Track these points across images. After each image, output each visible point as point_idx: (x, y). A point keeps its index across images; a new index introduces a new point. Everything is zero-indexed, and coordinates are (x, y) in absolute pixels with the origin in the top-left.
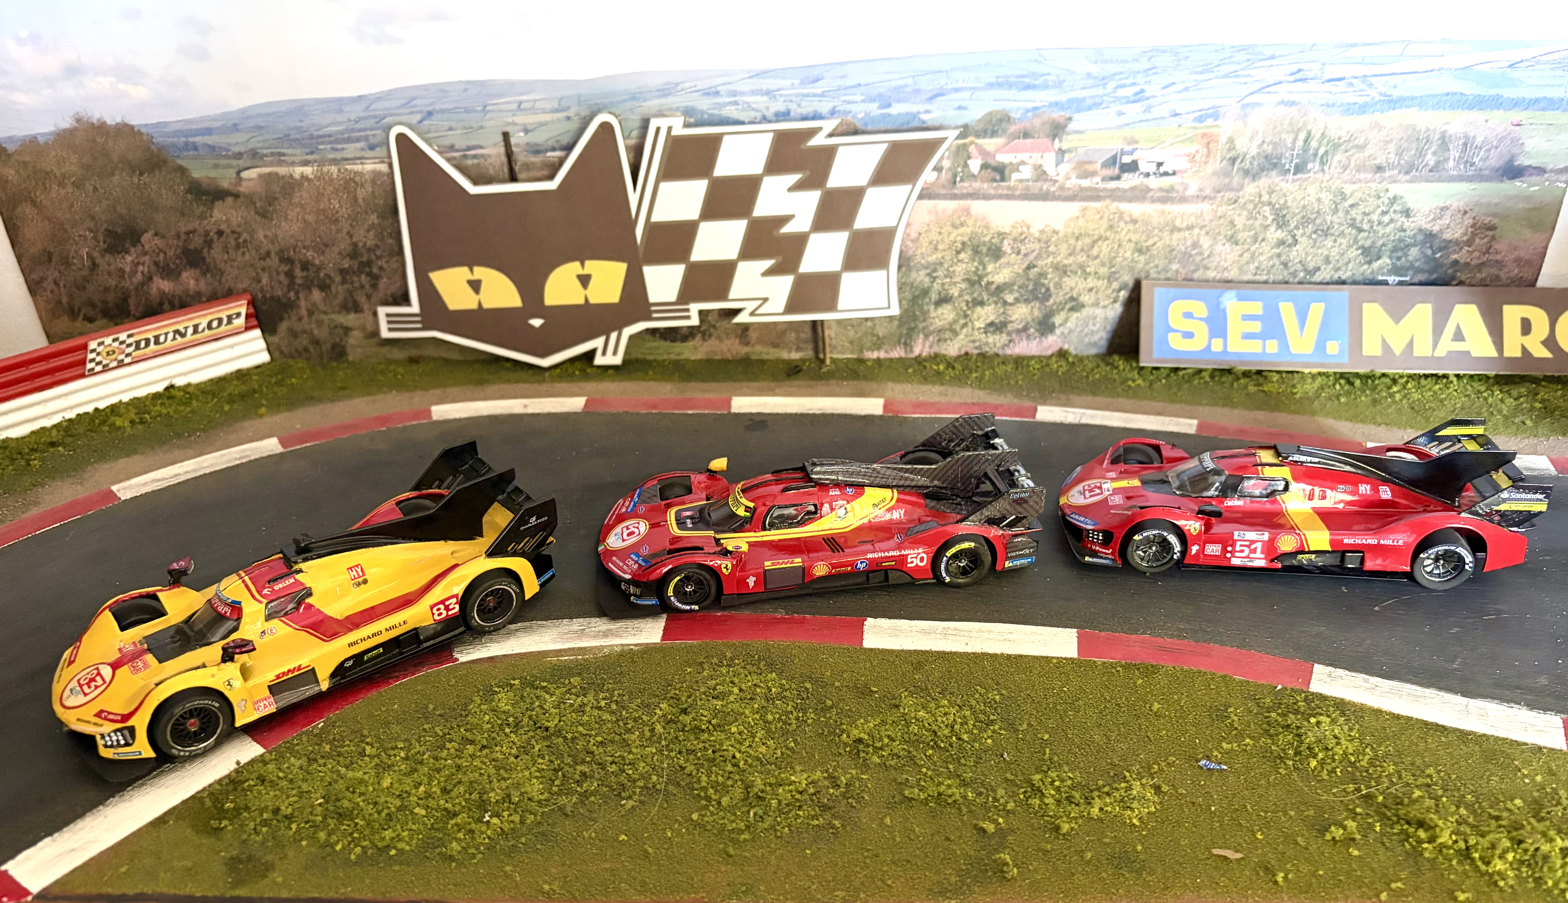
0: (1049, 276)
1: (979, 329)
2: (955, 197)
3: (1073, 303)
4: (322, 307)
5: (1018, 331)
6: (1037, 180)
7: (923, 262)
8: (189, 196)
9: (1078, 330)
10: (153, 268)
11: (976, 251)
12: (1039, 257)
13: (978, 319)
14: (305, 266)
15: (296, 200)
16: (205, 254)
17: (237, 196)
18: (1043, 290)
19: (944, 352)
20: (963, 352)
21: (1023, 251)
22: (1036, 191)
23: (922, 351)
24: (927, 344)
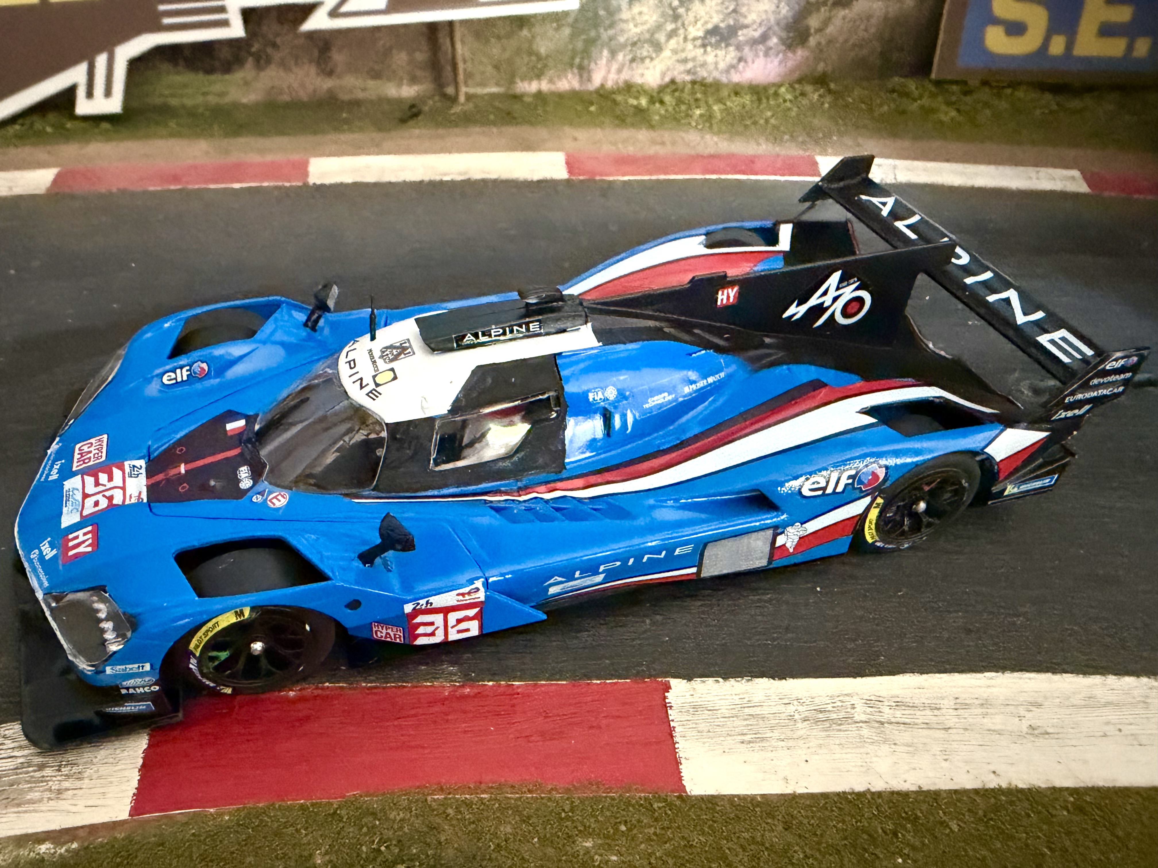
1: (695, 39)
5: (754, 42)
9: (842, 39)
13: (695, 19)
19: (639, 80)
20: (667, 79)
23: (605, 79)
24: (615, 67)
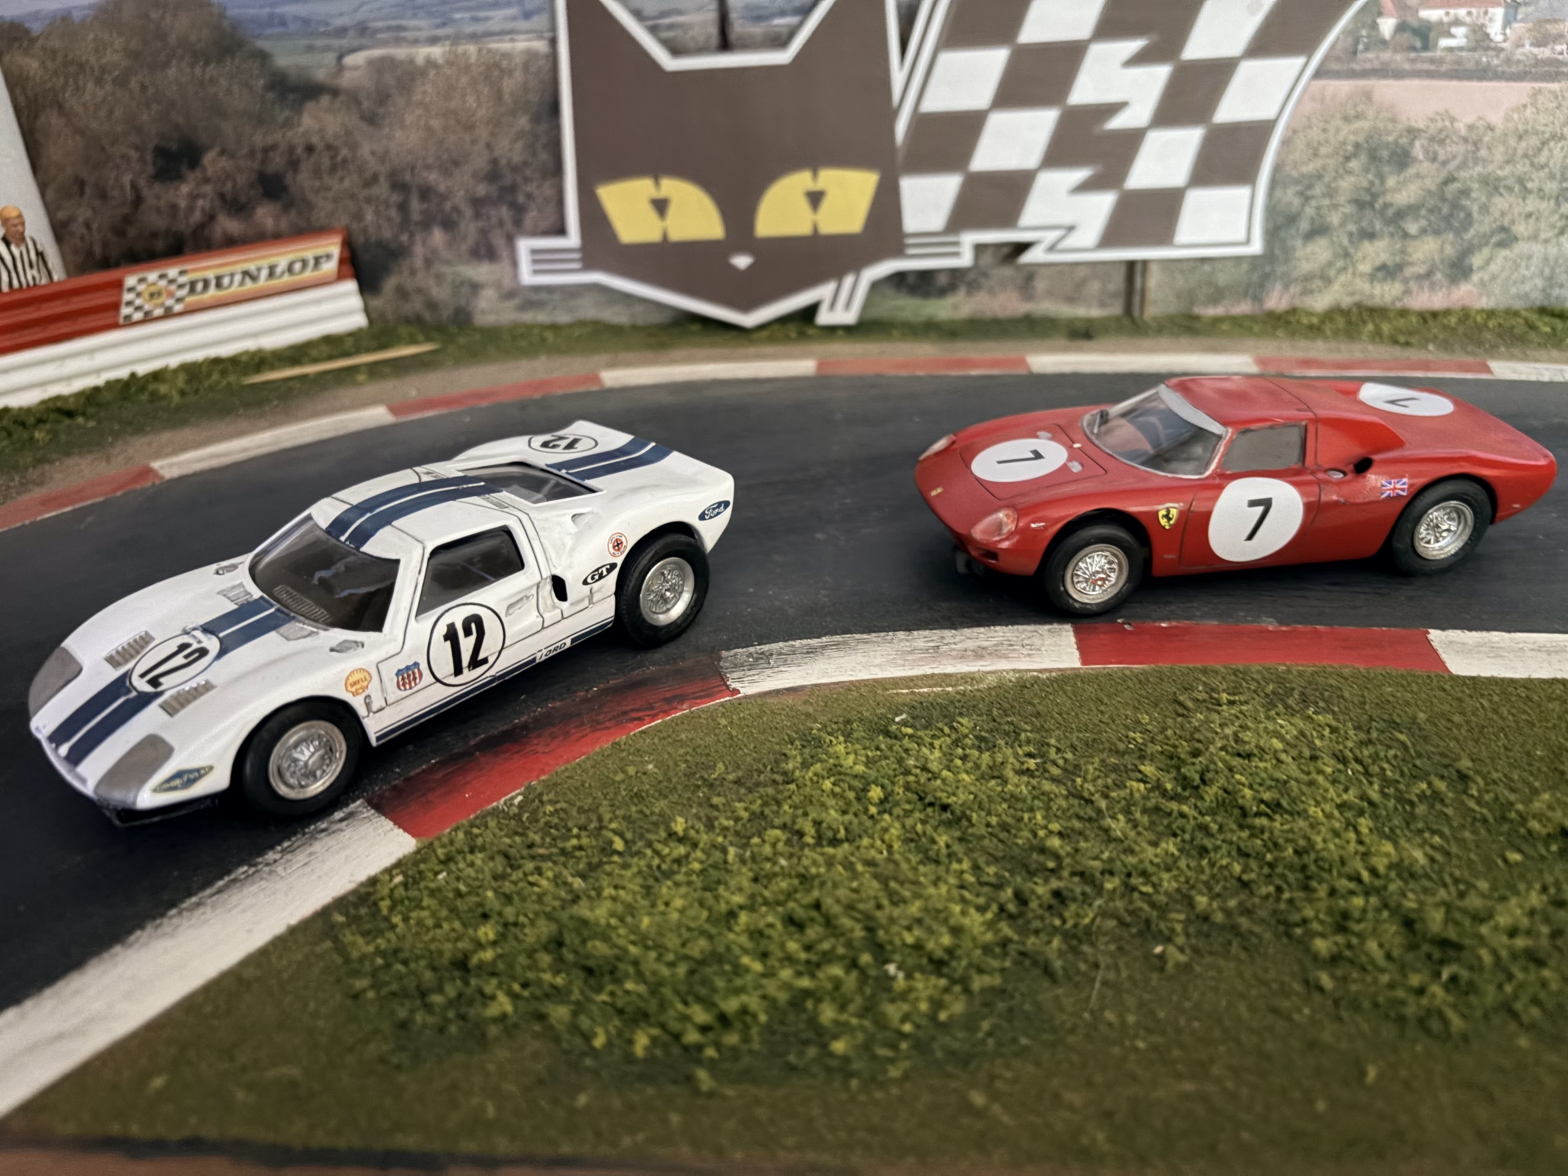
0: (1474, 195)
1: (1362, 275)
2: (1353, 75)
3: (1503, 236)
4: (445, 254)
5: (1419, 278)
6: (1473, 49)
7: (1294, 173)
8: (270, 95)
9: (1504, 275)
10: (218, 203)
11: (1374, 157)
12: (1463, 165)
13: (1364, 258)
14: (426, 193)
15: (417, 97)
16: (289, 179)
17: (335, 92)
18: (1462, 215)
19: (1309, 306)
21: (1442, 157)
22: (1470, 65)
23: (1277, 303)
24: (1287, 293)
